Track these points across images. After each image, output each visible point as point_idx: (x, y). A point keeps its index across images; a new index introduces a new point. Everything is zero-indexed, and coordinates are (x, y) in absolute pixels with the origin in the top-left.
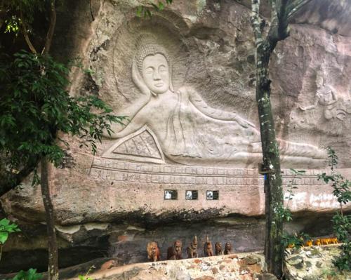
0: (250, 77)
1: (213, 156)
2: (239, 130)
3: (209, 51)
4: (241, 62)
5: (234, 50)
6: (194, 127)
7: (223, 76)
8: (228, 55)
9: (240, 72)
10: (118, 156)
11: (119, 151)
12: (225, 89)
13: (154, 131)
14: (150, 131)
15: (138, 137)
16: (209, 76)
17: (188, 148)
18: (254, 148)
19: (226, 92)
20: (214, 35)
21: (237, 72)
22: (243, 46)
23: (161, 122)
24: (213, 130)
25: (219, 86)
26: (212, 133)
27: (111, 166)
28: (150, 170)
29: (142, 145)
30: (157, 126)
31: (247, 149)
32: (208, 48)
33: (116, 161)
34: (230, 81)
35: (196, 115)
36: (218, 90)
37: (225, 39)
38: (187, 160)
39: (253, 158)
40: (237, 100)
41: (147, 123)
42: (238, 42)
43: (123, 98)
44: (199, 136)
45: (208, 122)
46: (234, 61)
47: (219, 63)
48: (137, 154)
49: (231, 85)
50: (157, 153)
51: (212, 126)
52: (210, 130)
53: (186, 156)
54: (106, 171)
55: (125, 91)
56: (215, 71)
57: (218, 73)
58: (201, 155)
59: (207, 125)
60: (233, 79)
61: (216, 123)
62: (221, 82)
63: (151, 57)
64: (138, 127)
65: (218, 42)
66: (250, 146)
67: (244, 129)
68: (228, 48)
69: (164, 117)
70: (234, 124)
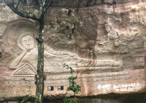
0: (69, 35)
1: (59, 71)
2: (70, 58)
3: (47, 29)
4: (63, 30)
5: (58, 26)
6: (48, 60)
7: (56, 38)
8: (56, 29)
9: (64, 34)
10: (16, 76)
11: (16, 73)
12: (59, 42)
13: (30, 64)
14: (29, 64)
15: (24, 67)
16: (50, 39)
17: (47, 69)
18: (78, 65)
19: (60, 44)
20: (47, 22)
21: (63, 35)
22: (62, 23)
23: (33, 60)
24: (57, 60)
25: (56, 42)
26: (57, 61)
27: (13, 79)
28: (31, 79)
29: (26, 70)
30: (31, 62)
31: (75, 66)
32: (46, 28)
33: (15, 77)
34: (60, 39)
35: (48, 55)
36: (56, 44)
37: (52, 23)
38: (48, 74)
39: (78, 70)
40: (66, 46)
41: (27, 62)
42: (59, 22)
43: (16, 54)
44: (51, 64)
45: (54, 57)
46: (60, 30)
47: (53, 33)
48: (24, 74)
49: (61, 40)
50: (34, 73)
51: (57, 58)
52: (56, 60)
53: (47, 72)
54: (11, 82)
55: (17, 51)
56: (51, 36)
57: (53, 37)
58: (54, 71)
59: (54, 58)
60: (62, 38)
61: (58, 57)
62: (56, 40)
63: (25, 37)
64: (24, 64)
65: (50, 25)
66: (76, 65)
67: (72, 58)
68: (55, 26)
69: (34, 58)
70: (67, 56)
